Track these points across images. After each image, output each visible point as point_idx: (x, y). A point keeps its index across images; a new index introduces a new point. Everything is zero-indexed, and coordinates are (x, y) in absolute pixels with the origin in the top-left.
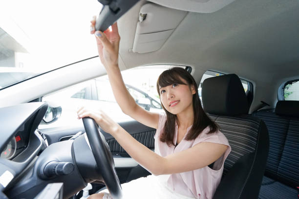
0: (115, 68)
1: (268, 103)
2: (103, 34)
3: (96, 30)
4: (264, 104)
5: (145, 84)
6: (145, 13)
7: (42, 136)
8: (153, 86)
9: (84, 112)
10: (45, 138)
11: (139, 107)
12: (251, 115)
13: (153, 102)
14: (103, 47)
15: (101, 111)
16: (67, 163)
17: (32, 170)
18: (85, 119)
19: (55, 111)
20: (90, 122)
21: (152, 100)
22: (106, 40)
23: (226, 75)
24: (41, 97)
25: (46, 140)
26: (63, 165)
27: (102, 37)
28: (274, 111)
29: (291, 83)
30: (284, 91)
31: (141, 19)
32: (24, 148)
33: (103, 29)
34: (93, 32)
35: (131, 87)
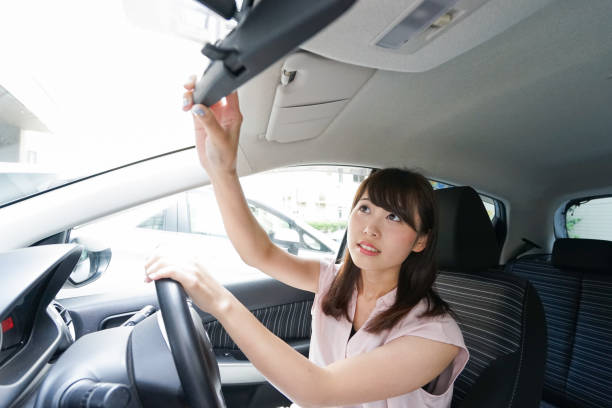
0: (230, 177)
1: (535, 243)
2: (207, 110)
3: (194, 103)
4: (528, 244)
5: (289, 198)
6: (293, 70)
7: (63, 315)
8: (303, 203)
9: (160, 267)
10: (69, 319)
11: (276, 248)
12: (504, 266)
13: (305, 237)
14: (206, 135)
15: (197, 265)
16: (115, 386)
17: (33, 399)
18: (160, 282)
19: (97, 258)
20: (172, 289)
21: (302, 232)
22: (214, 123)
23: (455, 189)
24: (69, 231)
25: (71, 325)
26: (104, 392)
27: (205, 116)
28: (549, 259)
29: (577, 202)
30: (565, 218)
31: (284, 79)
32: (19, 346)
33: (208, 102)
34: (187, 108)
35: (259, 206)
